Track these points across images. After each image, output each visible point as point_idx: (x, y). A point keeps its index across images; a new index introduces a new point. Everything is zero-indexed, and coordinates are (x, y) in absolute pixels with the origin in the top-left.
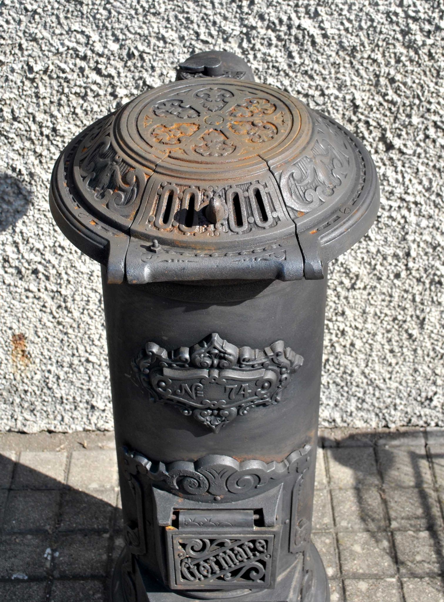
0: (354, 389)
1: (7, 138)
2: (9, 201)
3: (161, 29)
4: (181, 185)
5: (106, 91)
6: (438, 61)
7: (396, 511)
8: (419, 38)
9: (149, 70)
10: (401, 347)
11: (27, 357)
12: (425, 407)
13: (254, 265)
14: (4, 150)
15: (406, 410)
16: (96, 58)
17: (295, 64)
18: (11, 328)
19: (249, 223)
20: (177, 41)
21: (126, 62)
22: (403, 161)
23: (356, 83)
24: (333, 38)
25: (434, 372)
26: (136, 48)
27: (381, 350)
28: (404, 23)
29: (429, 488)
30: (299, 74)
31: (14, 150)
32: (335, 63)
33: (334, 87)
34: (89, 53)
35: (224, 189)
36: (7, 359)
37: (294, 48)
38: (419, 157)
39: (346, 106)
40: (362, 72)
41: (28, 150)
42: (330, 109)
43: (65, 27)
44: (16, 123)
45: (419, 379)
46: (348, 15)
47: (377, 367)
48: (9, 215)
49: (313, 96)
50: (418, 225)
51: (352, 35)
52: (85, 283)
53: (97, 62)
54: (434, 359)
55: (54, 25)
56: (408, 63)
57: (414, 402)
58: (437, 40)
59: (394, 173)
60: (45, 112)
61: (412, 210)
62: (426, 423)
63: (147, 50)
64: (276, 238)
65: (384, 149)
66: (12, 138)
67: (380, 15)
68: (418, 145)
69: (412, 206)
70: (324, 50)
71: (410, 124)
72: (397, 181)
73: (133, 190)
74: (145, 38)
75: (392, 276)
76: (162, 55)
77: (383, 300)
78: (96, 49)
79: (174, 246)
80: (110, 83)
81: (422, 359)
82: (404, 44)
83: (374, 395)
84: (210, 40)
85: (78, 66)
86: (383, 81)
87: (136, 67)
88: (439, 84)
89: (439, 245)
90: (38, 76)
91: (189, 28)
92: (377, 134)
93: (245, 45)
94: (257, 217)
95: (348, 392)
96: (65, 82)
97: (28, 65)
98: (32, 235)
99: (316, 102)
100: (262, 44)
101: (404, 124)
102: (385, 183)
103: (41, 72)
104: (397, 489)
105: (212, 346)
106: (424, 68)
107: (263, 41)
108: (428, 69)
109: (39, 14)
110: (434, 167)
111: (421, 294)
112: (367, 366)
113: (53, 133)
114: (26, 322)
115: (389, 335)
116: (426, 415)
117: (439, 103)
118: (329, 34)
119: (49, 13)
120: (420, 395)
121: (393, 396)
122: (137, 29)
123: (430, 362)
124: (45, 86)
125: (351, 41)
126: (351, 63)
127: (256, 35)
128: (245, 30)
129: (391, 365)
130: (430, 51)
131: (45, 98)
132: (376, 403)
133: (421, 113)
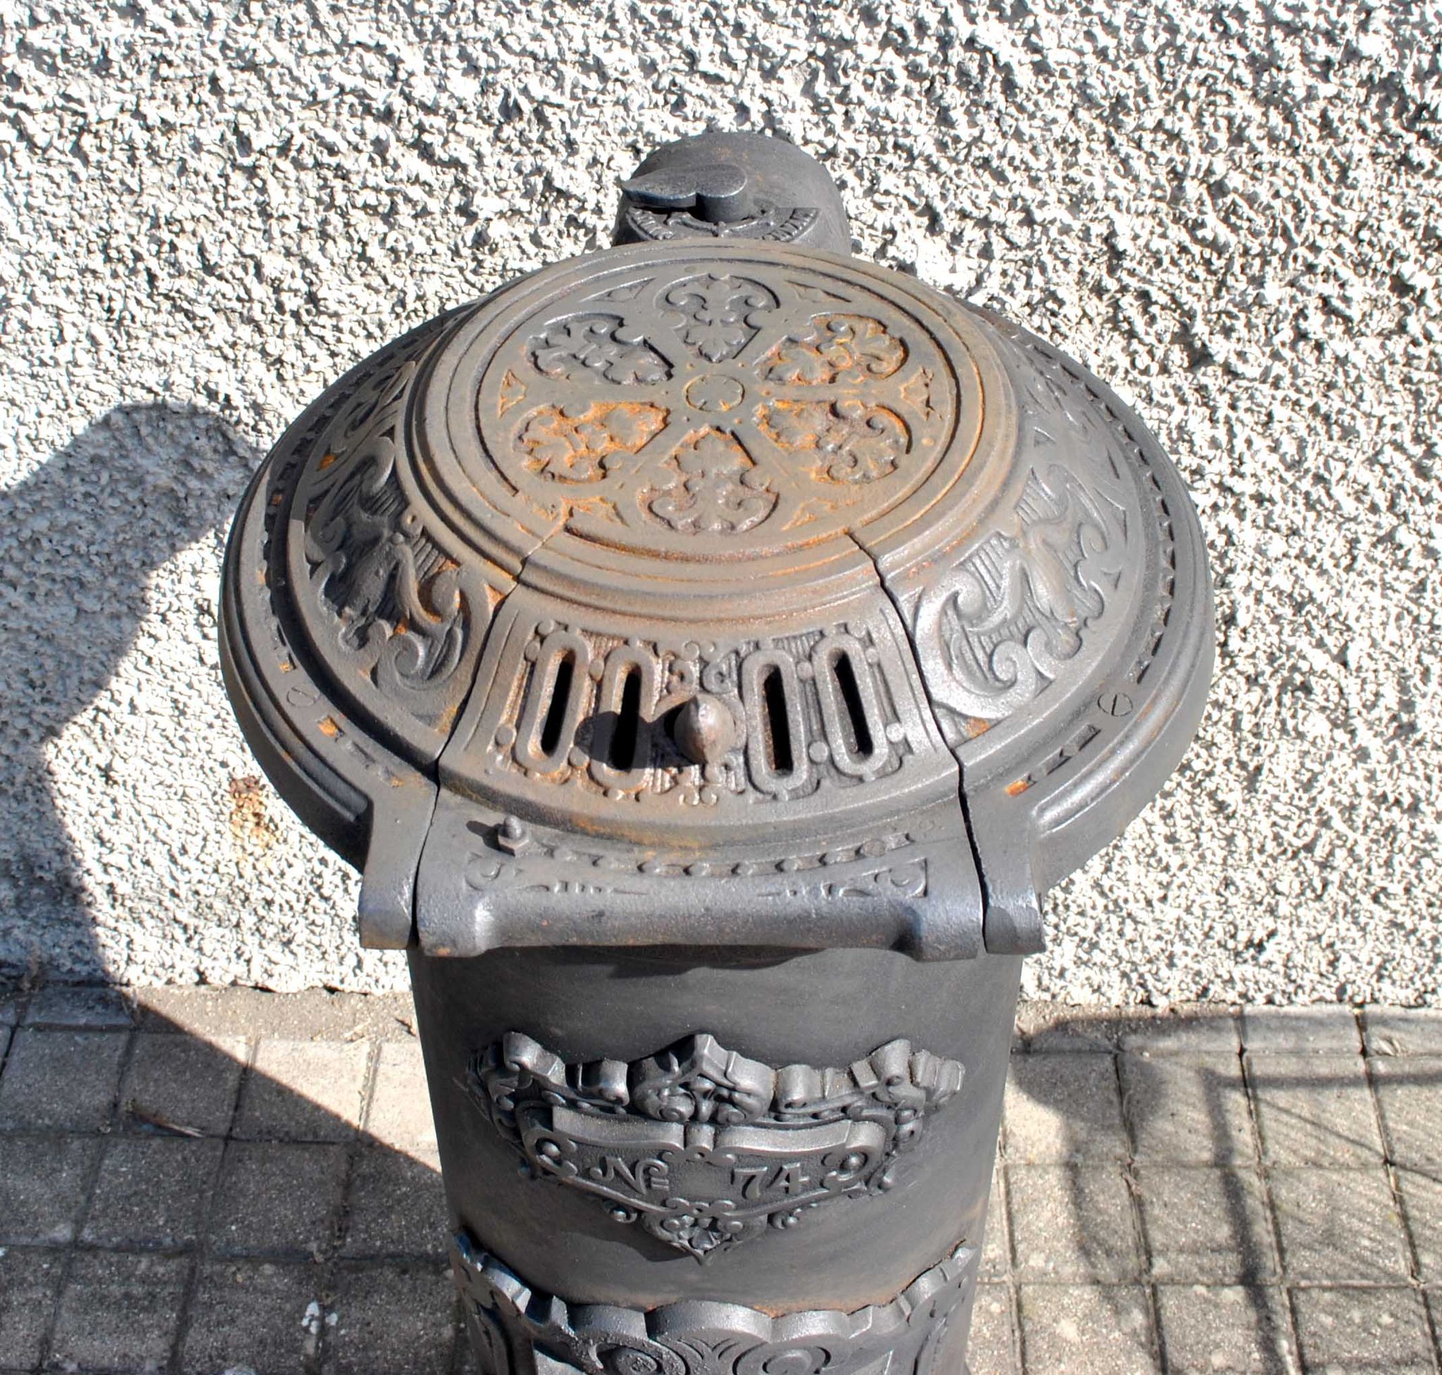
0: (1072, 919)
1: (190, 316)
2: (204, 470)
3: (593, 41)
4: (599, 635)
5: (447, 201)
6: (1346, 140)
7: (1164, 1229)
8: (1300, 79)
9: (562, 149)
10: (1197, 831)
11: (267, 828)
12: (1245, 961)
13: (825, 910)
14: (185, 347)
15: (1196, 967)
16: (417, 116)
17: (957, 140)
18: (224, 764)
19: (811, 761)
20: (636, 75)
21: (499, 128)
22: (1232, 394)
23: (1121, 193)
24: (1063, 74)
25: (1274, 887)
26: (525, 91)
27: (1146, 836)
28: (1261, 39)
29: (1247, 1168)
30: (966, 168)
31: (209, 347)
32: (1065, 140)
33: (1060, 201)
34: (399, 104)
35: (737, 653)
37: (954, 97)
38: (1276, 385)
39: (1091, 251)
40: (1138, 165)
41: (248, 347)
42: (1048, 259)
43: (330, 33)
44: (211, 281)
45: (1234, 900)
46: (1107, 14)
47: (1134, 872)
48: (204, 504)
49: (1002, 226)
50: (1260, 551)
51: (1115, 67)
53: (421, 128)
54: (1275, 860)
55: (303, 28)
56: (1262, 146)
57: (1219, 951)
58: (1346, 87)
59: (1207, 423)
60: (288, 253)
61: (1248, 514)
62: (1243, 995)
63: (555, 98)
64: (898, 812)
65: (1186, 364)
66: (204, 318)
67: (1195, 14)
68: (1276, 356)
69: (1251, 505)
70: (1036, 104)
71: (1259, 301)
72: (1214, 443)
73: (450, 634)
74: (551, 66)
76: (595, 112)
78: (416, 94)
79: (573, 831)
80: (458, 182)
81: (1245, 858)
82: (1255, 95)
83: (1121, 934)
84: (726, 72)
85: (371, 135)
86: (1193, 189)
87: (526, 143)
88: (1345, 202)
89: (1312, 599)
90: (264, 161)
91: (669, 41)
92: (1168, 323)
93: (822, 87)
94: (840, 742)
95: (1056, 927)
96: (336, 176)
97: (236, 131)
99: (1008, 241)
100: (868, 87)
101: (1244, 301)
102: (1183, 448)
103: (273, 152)
104: (1169, 1169)
105: (696, 1071)
106: (1308, 159)
107: (870, 80)
108: (1316, 161)
110: (1314, 409)
111: (1255, 712)
112: (1107, 869)
113: (310, 306)
115: (1168, 804)
116: (1244, 981)
117: (1339, 250)
118: (1053, 65)
120: (1233, 937)
121: (1167, 937)
122: (526, 40)
123: (1265, 864)
124: (285, 187)
125: (1112, 84)
126: (1110, 141)
127: (851, 63)
128: (821, 49)
129: (1166, 869)
130: (1324, 115)
131: (285, 217)
132: (1123, 952)
133: (1289, 275)
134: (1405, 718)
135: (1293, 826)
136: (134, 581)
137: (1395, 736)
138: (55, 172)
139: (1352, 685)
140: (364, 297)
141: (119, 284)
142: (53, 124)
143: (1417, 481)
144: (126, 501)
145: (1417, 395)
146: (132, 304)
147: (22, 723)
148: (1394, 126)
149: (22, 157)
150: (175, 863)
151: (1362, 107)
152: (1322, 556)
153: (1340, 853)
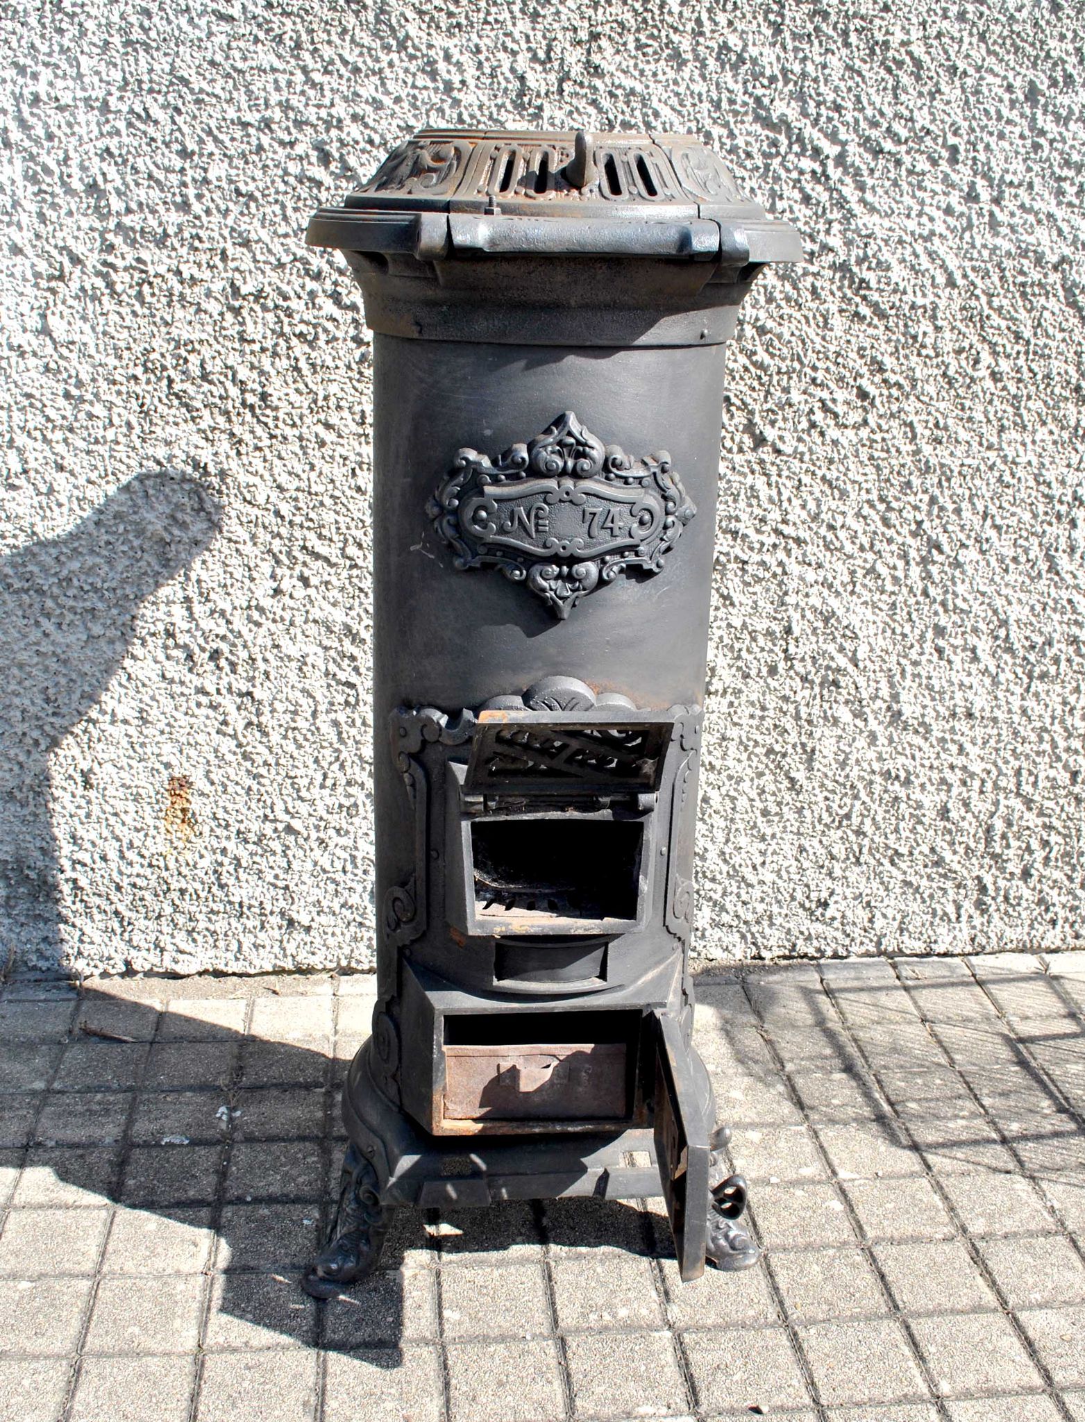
0: (708, 885)
1: (189, 409)
2: (184, 522)
5: (346, 332)
6: (826, 301)
7: (789, 1051)
8: (801, 262)
10: (779, 804)
11: (189, 823)
12: (818, 919)
14: (184, 431)
15: (787, 926)
16: (335, 276)
18: (167, 766)
22: (778, 466)
25: (830, 853)
27: (749, 810)
29: (837, 1026)
31: (199, 431)
34: (325, 267)
36: (156, 828)
41: (222, 431)
44: (206, 384)
45: (806, 864)
47: (743, 841)
48: (181, 547)
50: (802, 579)
52: (293, 677)
53: (336, 284)
54: (829, 828)
55: (277, 219)
56: (783, 303)
57: (801, 911)
58: (823, 268)
59: (766, 487)
60: (253, 366)
61: (793, 553)
62: (818, 950)
65: (752, 446)
66: (198, 411)
68: (800, 440)
69: (794, 545)
71: (789, 403)
72: (771, 500)
75: (765, 671)
77: (752, 716)
78: (336, 261)
80: (354, 319)
81: (810, 828)
83: (738, 896)
85: (308, 289)
86: (749, 331)
88: (828, 339)
89: (834, 615)
90: (246, 304)
92: (740, 418)
96: (285, 315)
97: (232, 285)
98: (215, 585)
101: (780, 403)
103: (251, 298)
104: (787, 1028)
105: (566, 432)
106: (807, 312)
108: (811, 314)
109: (256, 200)
110: (824, 478)
111: (808, 705)
112: (727, 841)
113: (262, 402)
114: (193, 753)
115: (762, 782)
116: (818, 936)
117: (827, 370)
119: (271, 199)
120: (809, 897)
121: (767, 899)
123: (823, 833)
124: (255, 322)
129: (763, 839)
130: (813, 285)
131: (253, 341)
132: (741, 912)
133: (803, 386)
134: (895, 707)
135: (837, 798)
136: (127, 611)
137: (890, 724)
138: (122, 310)
139: (862, 682)
140: (294, 397)
141: (150, 388)
142: (127, 279)
143: (886, 529)
144: (132, 548)
145: (878, 468)
146: (156, 401)
147: (36, 734)
148: (849, 294)
149: (105, 299)
150: (122, 857)
151: (832, 281)
152: (837, 583)
153: (868, 821)
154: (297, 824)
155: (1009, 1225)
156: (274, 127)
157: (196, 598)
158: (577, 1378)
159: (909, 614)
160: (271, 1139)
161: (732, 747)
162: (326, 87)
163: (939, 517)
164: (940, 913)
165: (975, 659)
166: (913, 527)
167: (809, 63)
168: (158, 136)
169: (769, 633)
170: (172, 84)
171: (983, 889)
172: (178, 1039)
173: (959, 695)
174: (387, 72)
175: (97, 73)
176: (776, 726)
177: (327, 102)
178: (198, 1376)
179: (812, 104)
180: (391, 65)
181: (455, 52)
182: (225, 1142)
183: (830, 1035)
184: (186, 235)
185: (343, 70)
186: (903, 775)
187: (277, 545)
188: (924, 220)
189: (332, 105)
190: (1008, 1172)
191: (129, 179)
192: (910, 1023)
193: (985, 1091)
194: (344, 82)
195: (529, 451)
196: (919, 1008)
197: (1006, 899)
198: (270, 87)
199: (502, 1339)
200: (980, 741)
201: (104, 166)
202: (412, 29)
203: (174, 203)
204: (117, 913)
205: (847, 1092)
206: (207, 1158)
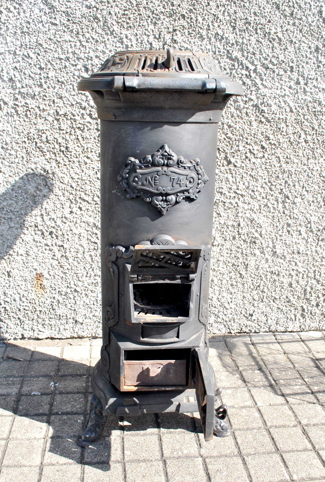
0: (213, 309)
1: (42, 152)
2: (41, 189)
5: (94, 127)
6: (250, 117)
7: (240, 363)
8: (242, 104)
10: (236, 282)
11: (43, 289)
12: (249, 320)
14: (41, 159)
15: (239, 322)
16: (90, 108)
18: (35, 270)
22: (235, 171)
25: (253, 298)
27: (226, 284)
29: (256, 355)
31: (45, 159)
36: (32, 290)
41: (53, 159)
44: (48, 144)
45: (245, 302)
47: (225, 294)
48: (40, 197)
50: (243, 208)
52: (77, 240)
53: (90, 111)
55: (71, 90)
56: (237, 118)
57: (243, 317)
59: (231, 177)
60: (63, 138)
61: (240, 199)
62: (250, 330)
65: (227, 164)
66: (45, 153)
68: (242, 162)
69: (240, 197)
71: (238, 150)
72: (233, 182)
75: (231, 238)
77: (227, 253)
78: (90, 104)
81: (247, 290)
83: (223, 312)
85: (81, 113)
86: (226, 127)
88: (251, 129)
89: (254, 220)
90: (61, 118)
92: (223, 155)
96: (74, 121)
97: (57, 111)
98: (51, 210)
101: (236, 150)
103: (63, 116)
104: (239, 356)
106: (244, 121)
109: (64, 84)
110: (250, 175)
111: (246, 249)
112: (220, 294)
113: (66, 150)
114: (44, 265)
115: (230, 275)
116: (249, 326)
117: (251, 139)
119: (69, 83)
120: (246, 313)
121: (232, 313)
123: (251, 292)
124: (64, 123)
129: (231, 294)
130: (246, 112)
131: (63, 130)
132: (224, 318)
133: (243, 144)
134: (274, 250)
135: (255, 280)
136: (22, 218)
137: (273, 256)
138: (20, 120)
139: (263, 242)
140: (77, 148)
141: (29, 145)
142: (22, 109)
143: (270, 192)
144: (24, 198)
145: (268, 171)
146: (31, 149)
148: (258, 114)
149: (15, 116)
150: (21, 300)
151: (252, 110)
152: (255, 209)
153: (266, 288)
154: (78, 289)
155: (315, 421)
156: (70, 60)
157: (45, 214)
158: (169, 474)
159: (279, 219)
160: (68, 393)
161: (221, 263)
162: (87, 47)
163: (288, 188)
164: (289, 318)
165: (300, 234)
166: (280, 191)
167: (244, 39)
168: (32, 63)
169: (233, 226)
170: (37, 46)
171: (303, 310)
172: (38, 360)
173: (295, 246)
174: (107, 42)
175: (12, 42)
176: (235, 256)
177: (87, 51)
178: (41, 474)
179: (246, 52)
180: (108, 39)
181: (129, 36)
182: (53, 394)
183: (254, 358)
184: (41, 95)
185: (93, 41)
186: (277, 272)
187: (71, 197)
188: (282, 90)
189: (89, 53)
190: (314, 403)
191: (23, 77)
192: (280, 354)
193: (306, 376)
194: (93, 45)
195: (152, 158)
196: (283, 349)
197: (311, 313)
198: (69, 47)
199: (144, 461)
200: (302, 261)
201: (15, 72)
202: (115, 28)
203: (37, 85)
204: (19, 318)
205: (260, 377)
206: (46, 399)
